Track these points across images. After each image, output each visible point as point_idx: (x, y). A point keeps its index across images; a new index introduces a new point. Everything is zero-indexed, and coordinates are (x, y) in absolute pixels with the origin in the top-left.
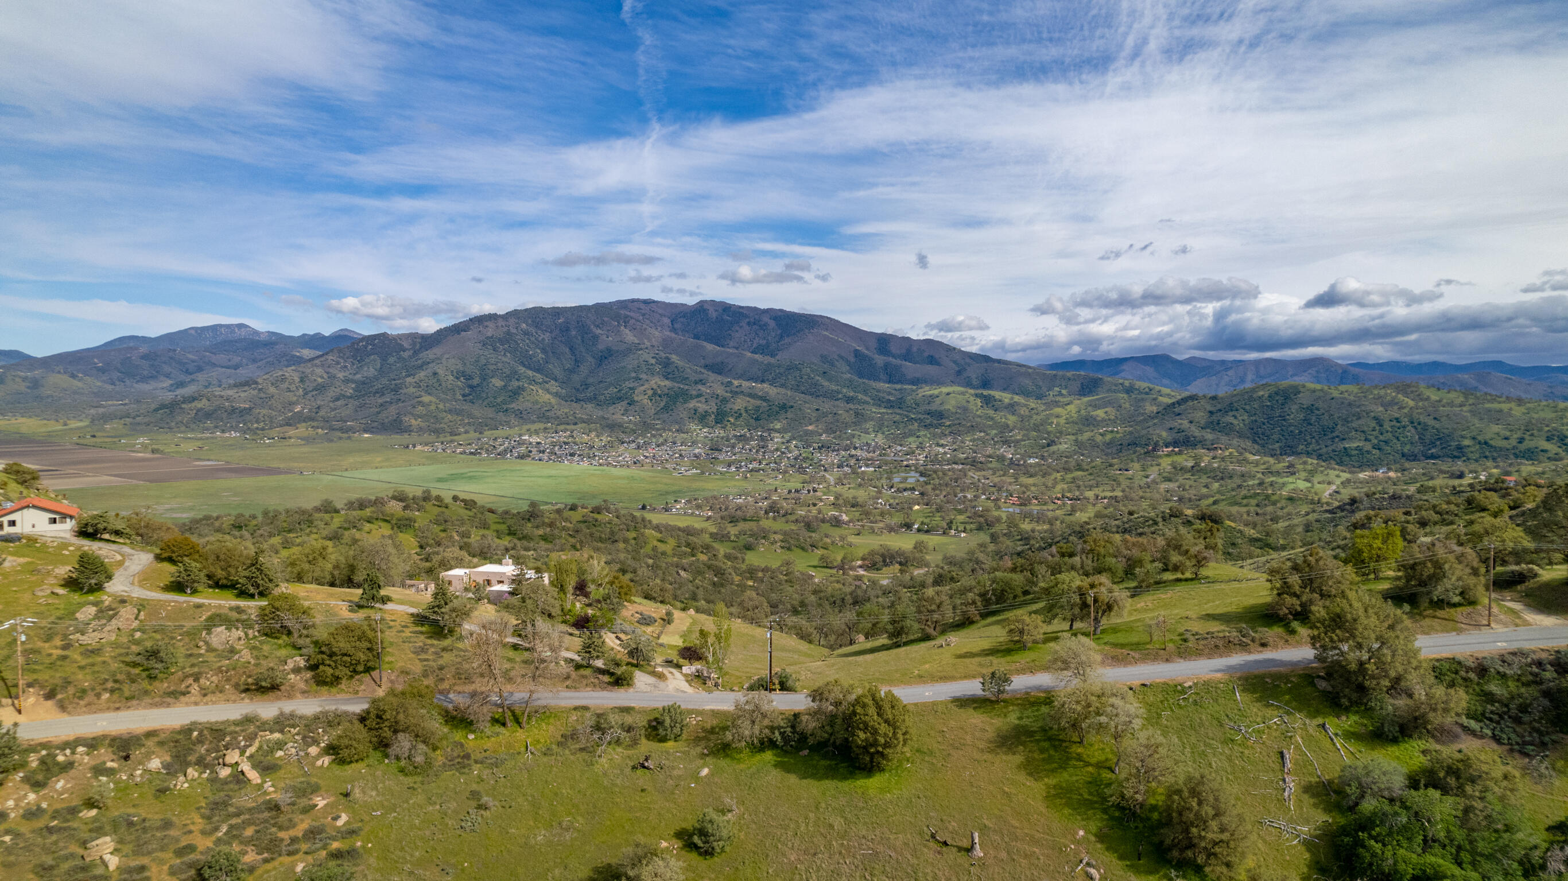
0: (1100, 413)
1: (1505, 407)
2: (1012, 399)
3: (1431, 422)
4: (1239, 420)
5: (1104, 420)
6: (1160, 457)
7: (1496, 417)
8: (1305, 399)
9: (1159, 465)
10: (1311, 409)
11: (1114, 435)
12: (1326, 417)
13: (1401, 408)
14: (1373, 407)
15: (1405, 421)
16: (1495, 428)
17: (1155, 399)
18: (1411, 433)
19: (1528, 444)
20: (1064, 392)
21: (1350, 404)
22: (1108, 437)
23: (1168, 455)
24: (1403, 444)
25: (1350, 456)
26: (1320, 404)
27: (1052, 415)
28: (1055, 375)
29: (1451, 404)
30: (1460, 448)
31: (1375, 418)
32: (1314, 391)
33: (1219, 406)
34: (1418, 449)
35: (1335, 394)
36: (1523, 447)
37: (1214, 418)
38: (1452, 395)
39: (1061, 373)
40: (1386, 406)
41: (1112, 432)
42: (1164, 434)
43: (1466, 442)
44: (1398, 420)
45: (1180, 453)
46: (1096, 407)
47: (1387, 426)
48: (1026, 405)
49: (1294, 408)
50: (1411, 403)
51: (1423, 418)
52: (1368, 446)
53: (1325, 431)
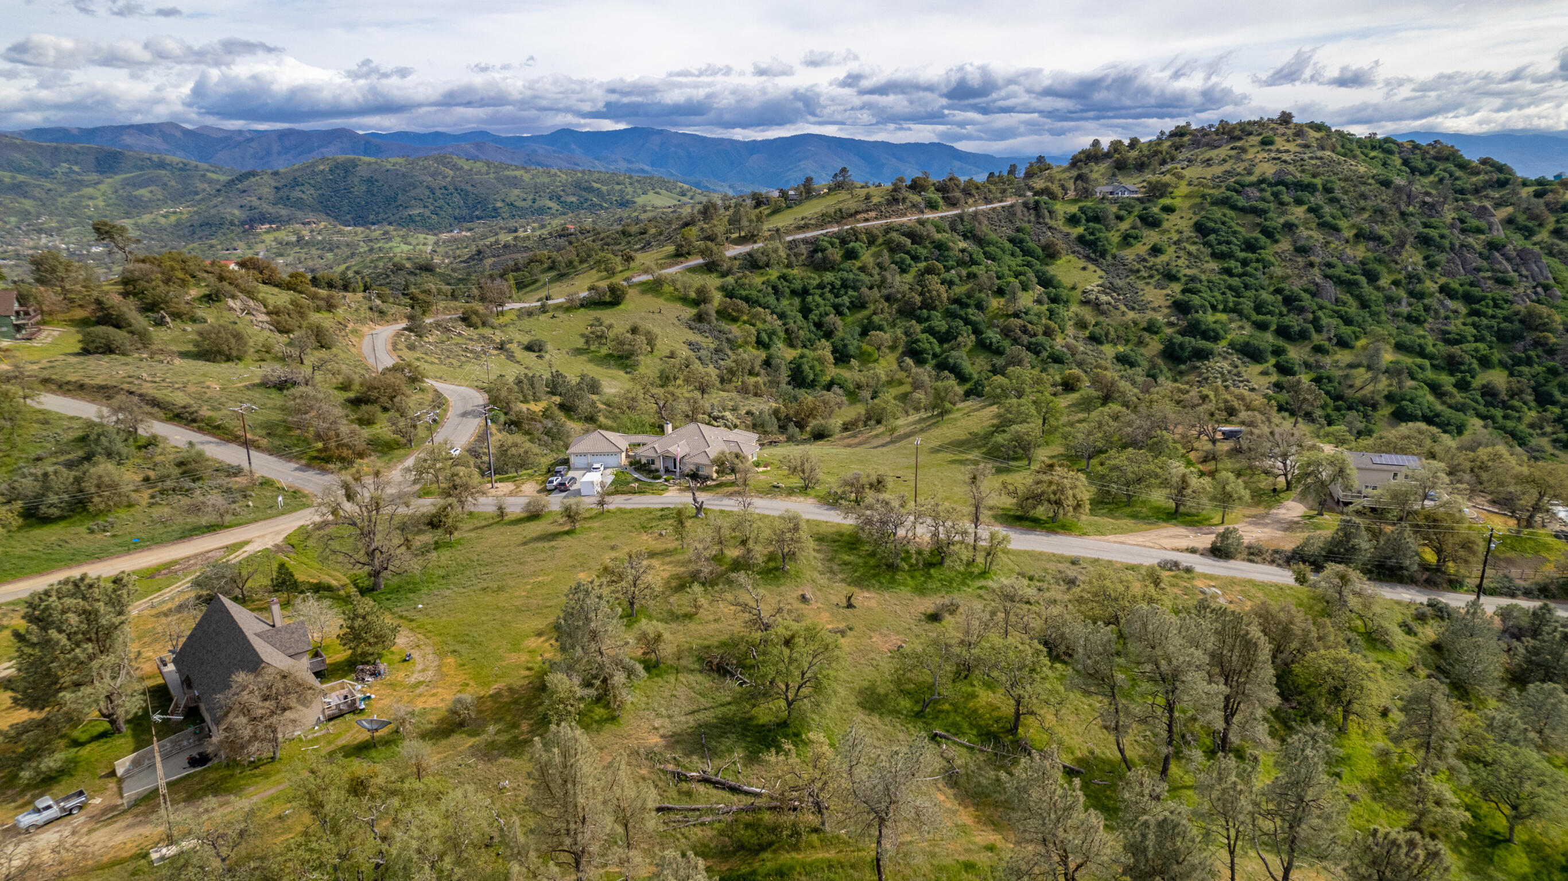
0: (144, 192)
1: (518, 173)
2: (13, 178)
3: (470, 189)
4: (307, 194)
5: (150, 200)
6: (260, 234)
7: (514, 182)
8: (363, 171)
9: (263, 242)
10: (370, 181)
11: (178, 216)
12: (386, 187)
13: (445, 177)
14: (424, 178)
15: (451, 189)
16: (517, 192)
17: (204, 176)
18: (457, 198)
19: (540, 203)
20: (76, 168)
21: (404, 175)
22: (173, 219)
23: (267, 232)
24: (454, 208)
25: (414, 221)
26: (377, 176)
27: (83, 196)
28: (56, 148)
29: (479, 173)
30: (495, 209)
31: (428, 187)
32: (369, 164)
33: (283, 182)
34: (465, 212)
35: (389, 166)
36: (536, 206)
37: (281, 193)
38: (479, 164)
39: (63, 145)
40: (434, 175)
41: (175, 213)
42: (237, 212)
43: (499, 204)
44: (445, 188)
45: (278, 229)
46: (136, 186)
47: (438, 193)
48: (39, 186)
49: (356, 180)
50: (451, 173)
51: (463, 186)
52: (427, 213)
53: (390, 201)
